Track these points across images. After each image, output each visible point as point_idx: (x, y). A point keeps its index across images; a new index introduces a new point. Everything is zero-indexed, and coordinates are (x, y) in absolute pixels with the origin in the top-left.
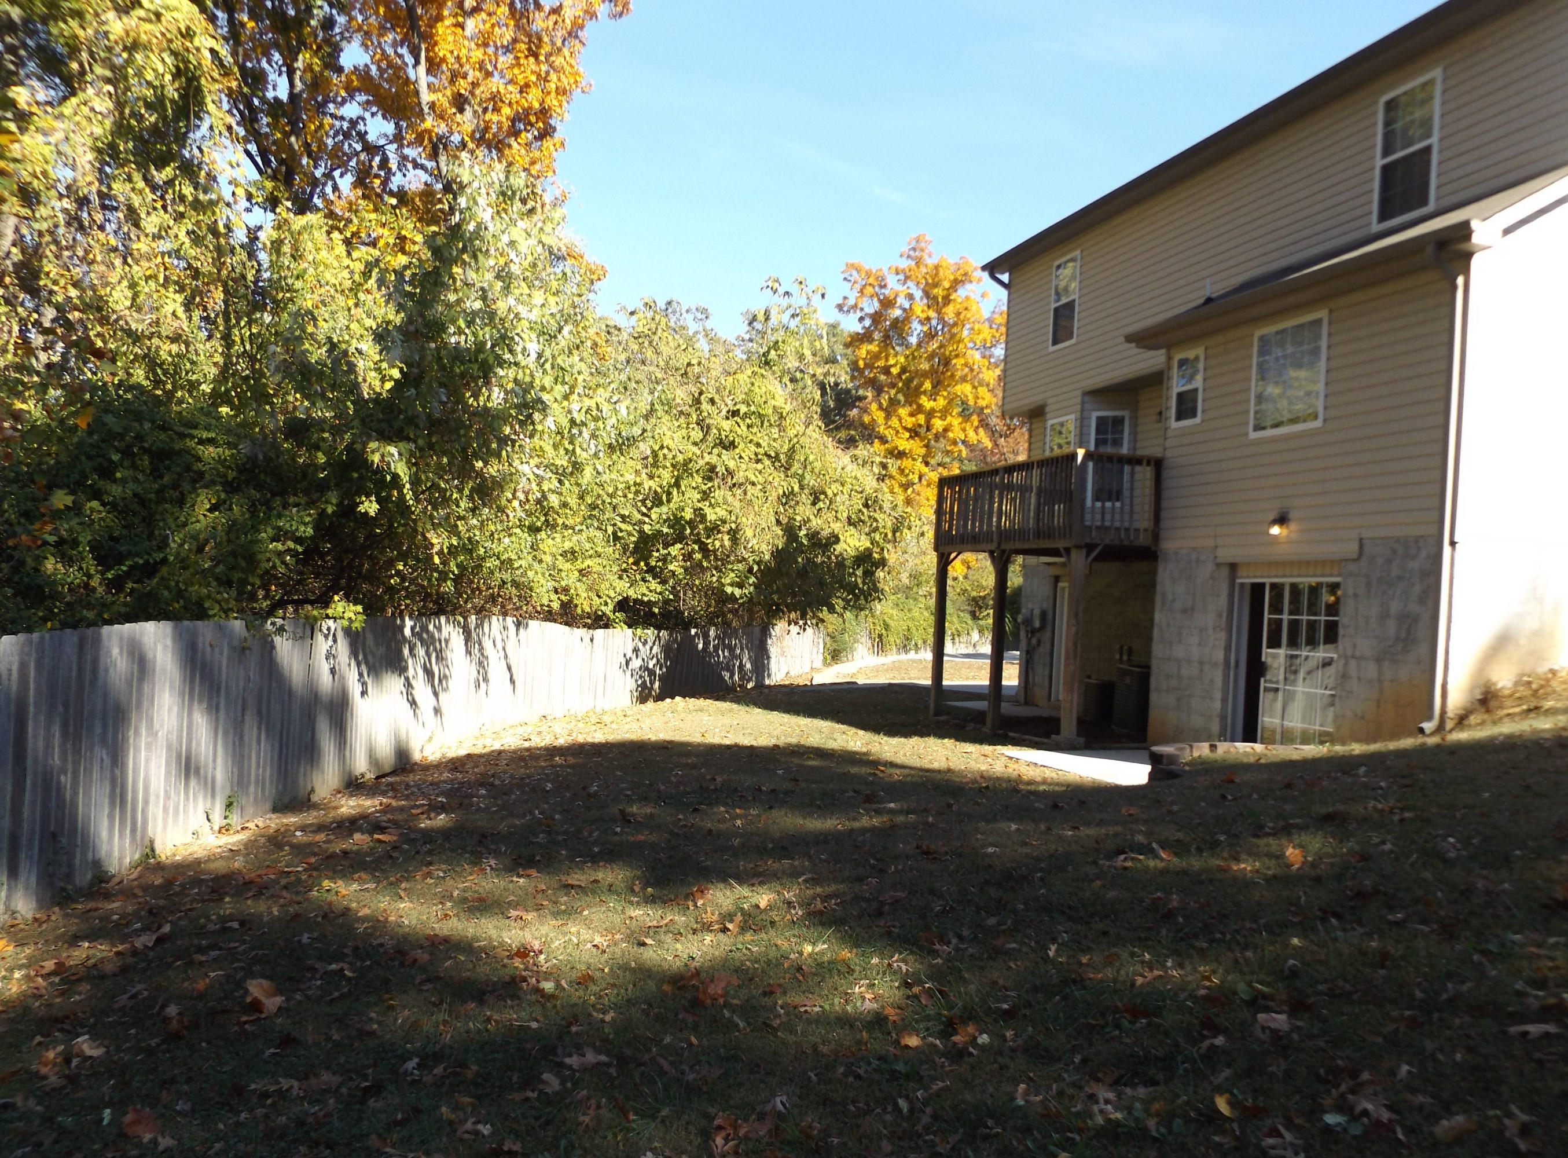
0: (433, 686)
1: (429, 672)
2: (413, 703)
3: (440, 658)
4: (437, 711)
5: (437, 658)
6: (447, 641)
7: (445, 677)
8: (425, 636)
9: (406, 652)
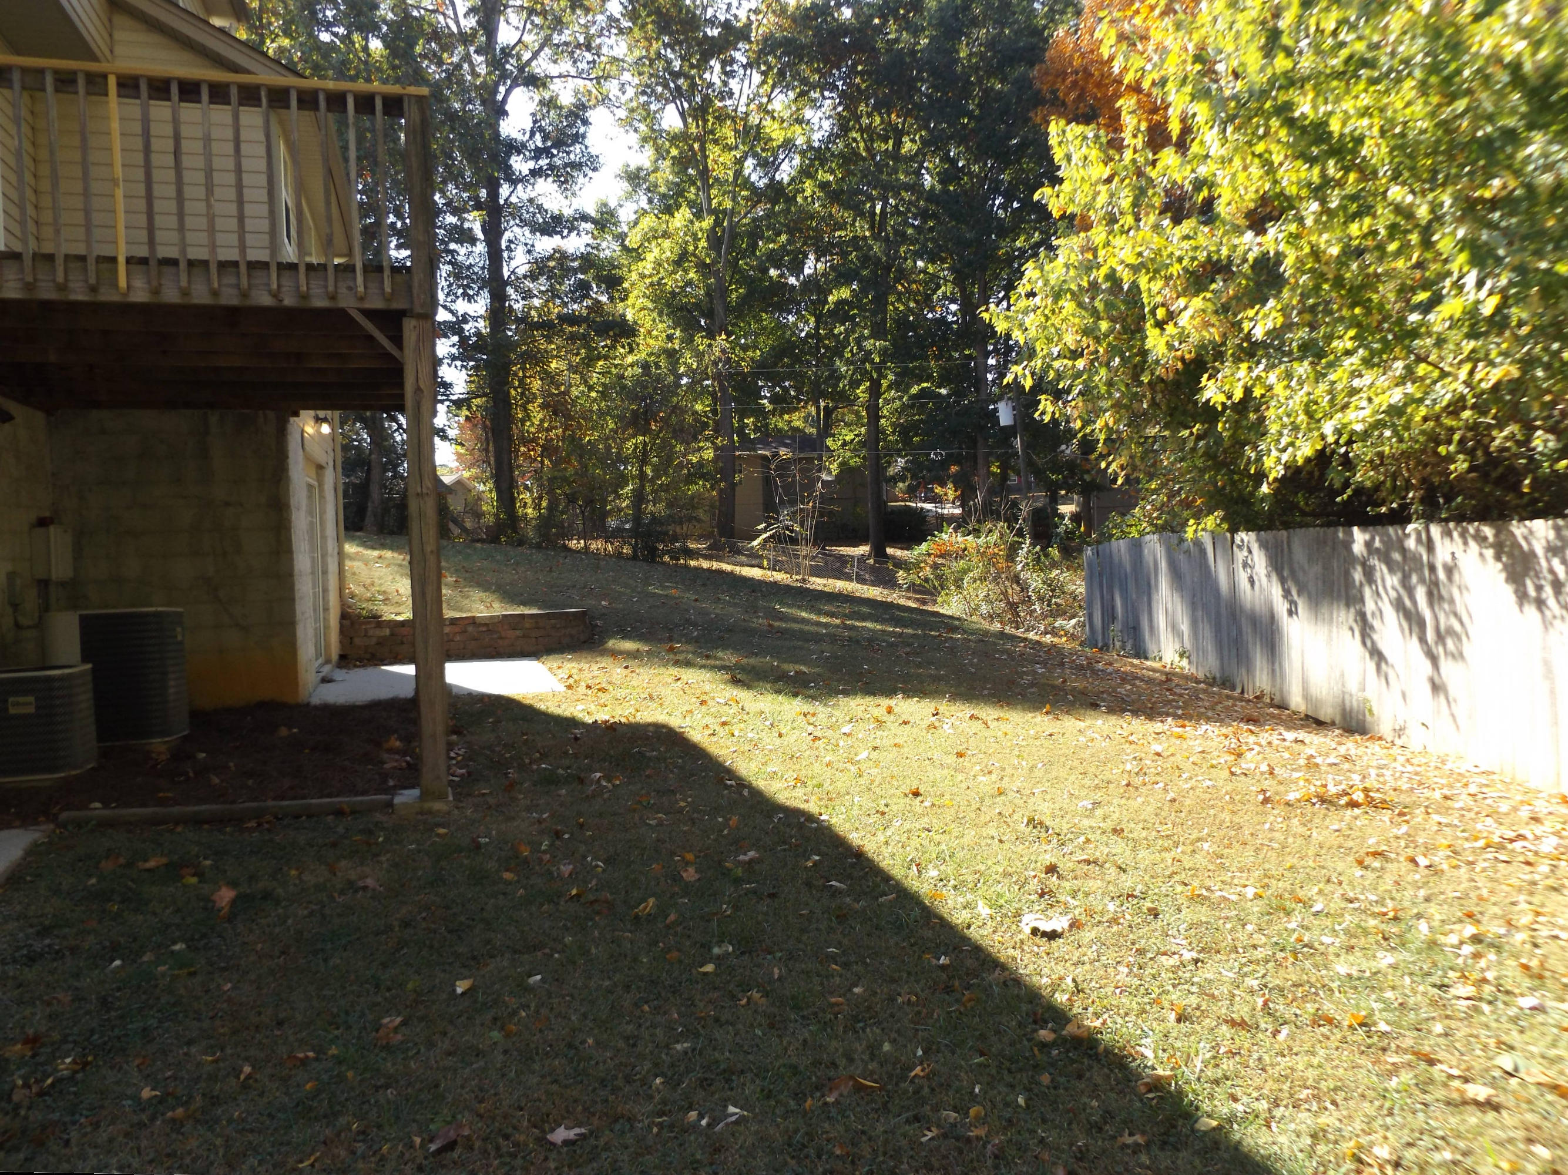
0: (1423, 640)
1: (1413, 619)
2: (1377, 655)
3: (1434, 596)
4: (1437, 687)
5: (1430, 595)
6: (1450, 570)
7: (1450, 631)
8: (1397, 556)
9: (1358, 575)
